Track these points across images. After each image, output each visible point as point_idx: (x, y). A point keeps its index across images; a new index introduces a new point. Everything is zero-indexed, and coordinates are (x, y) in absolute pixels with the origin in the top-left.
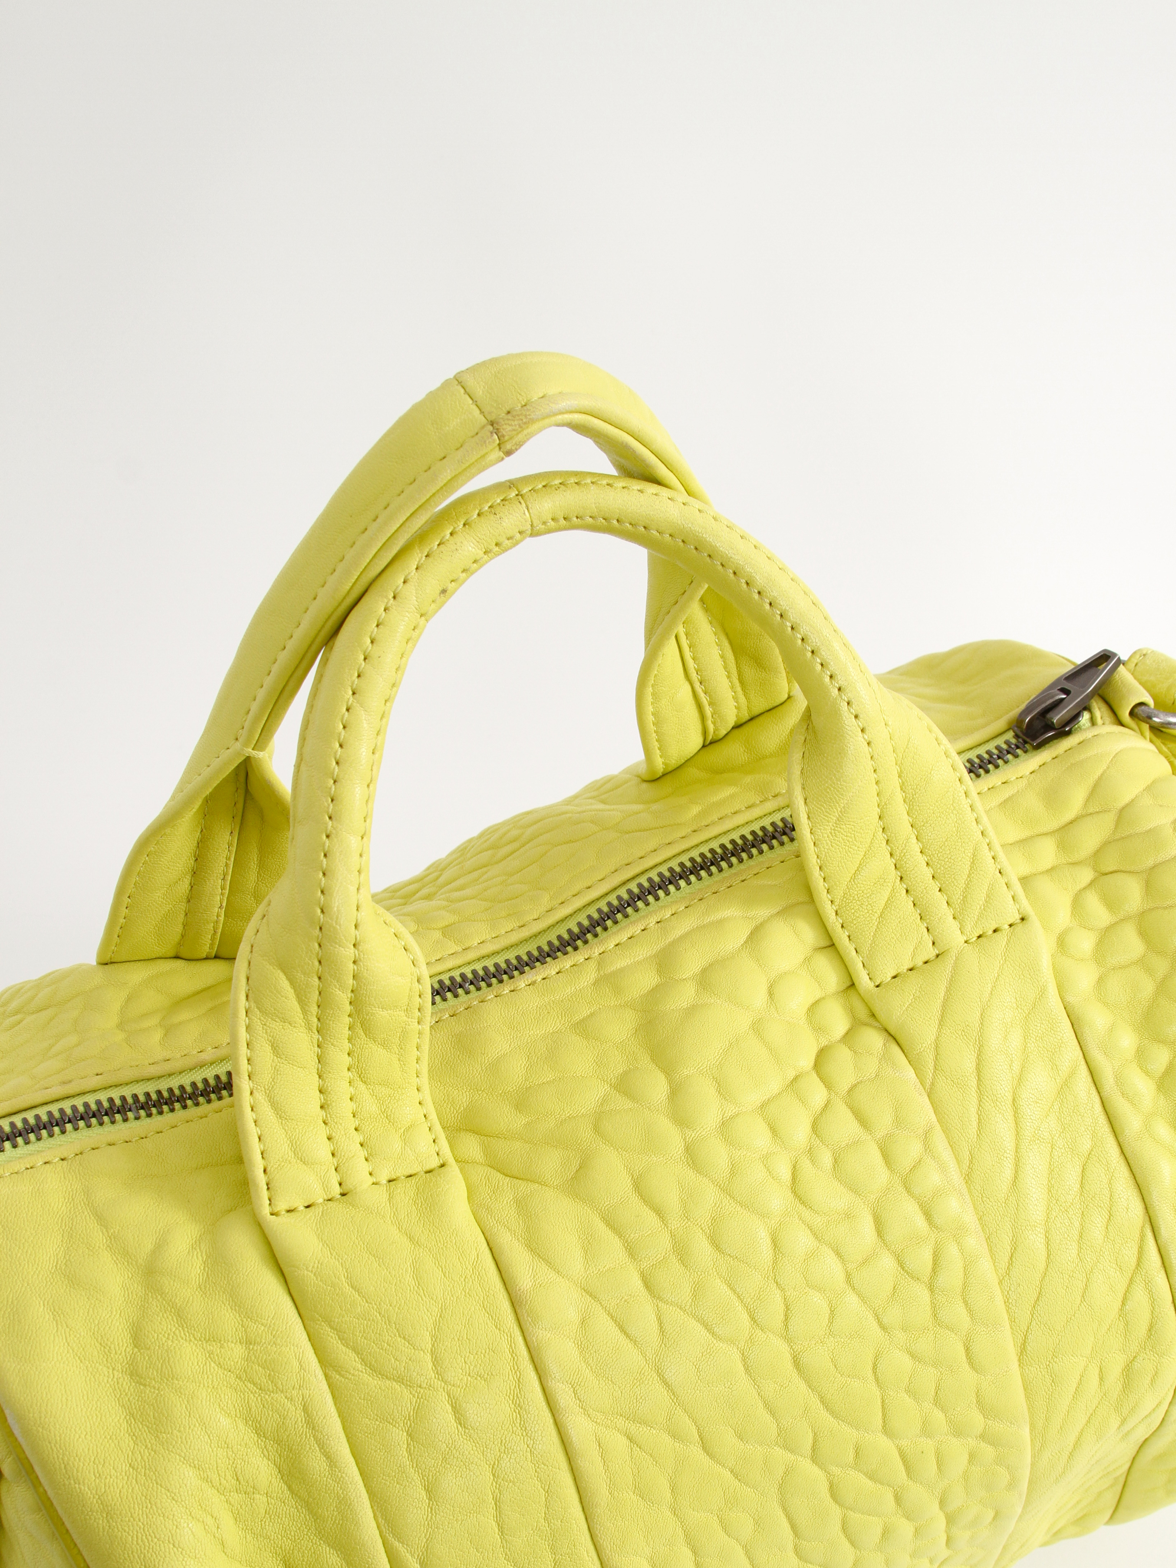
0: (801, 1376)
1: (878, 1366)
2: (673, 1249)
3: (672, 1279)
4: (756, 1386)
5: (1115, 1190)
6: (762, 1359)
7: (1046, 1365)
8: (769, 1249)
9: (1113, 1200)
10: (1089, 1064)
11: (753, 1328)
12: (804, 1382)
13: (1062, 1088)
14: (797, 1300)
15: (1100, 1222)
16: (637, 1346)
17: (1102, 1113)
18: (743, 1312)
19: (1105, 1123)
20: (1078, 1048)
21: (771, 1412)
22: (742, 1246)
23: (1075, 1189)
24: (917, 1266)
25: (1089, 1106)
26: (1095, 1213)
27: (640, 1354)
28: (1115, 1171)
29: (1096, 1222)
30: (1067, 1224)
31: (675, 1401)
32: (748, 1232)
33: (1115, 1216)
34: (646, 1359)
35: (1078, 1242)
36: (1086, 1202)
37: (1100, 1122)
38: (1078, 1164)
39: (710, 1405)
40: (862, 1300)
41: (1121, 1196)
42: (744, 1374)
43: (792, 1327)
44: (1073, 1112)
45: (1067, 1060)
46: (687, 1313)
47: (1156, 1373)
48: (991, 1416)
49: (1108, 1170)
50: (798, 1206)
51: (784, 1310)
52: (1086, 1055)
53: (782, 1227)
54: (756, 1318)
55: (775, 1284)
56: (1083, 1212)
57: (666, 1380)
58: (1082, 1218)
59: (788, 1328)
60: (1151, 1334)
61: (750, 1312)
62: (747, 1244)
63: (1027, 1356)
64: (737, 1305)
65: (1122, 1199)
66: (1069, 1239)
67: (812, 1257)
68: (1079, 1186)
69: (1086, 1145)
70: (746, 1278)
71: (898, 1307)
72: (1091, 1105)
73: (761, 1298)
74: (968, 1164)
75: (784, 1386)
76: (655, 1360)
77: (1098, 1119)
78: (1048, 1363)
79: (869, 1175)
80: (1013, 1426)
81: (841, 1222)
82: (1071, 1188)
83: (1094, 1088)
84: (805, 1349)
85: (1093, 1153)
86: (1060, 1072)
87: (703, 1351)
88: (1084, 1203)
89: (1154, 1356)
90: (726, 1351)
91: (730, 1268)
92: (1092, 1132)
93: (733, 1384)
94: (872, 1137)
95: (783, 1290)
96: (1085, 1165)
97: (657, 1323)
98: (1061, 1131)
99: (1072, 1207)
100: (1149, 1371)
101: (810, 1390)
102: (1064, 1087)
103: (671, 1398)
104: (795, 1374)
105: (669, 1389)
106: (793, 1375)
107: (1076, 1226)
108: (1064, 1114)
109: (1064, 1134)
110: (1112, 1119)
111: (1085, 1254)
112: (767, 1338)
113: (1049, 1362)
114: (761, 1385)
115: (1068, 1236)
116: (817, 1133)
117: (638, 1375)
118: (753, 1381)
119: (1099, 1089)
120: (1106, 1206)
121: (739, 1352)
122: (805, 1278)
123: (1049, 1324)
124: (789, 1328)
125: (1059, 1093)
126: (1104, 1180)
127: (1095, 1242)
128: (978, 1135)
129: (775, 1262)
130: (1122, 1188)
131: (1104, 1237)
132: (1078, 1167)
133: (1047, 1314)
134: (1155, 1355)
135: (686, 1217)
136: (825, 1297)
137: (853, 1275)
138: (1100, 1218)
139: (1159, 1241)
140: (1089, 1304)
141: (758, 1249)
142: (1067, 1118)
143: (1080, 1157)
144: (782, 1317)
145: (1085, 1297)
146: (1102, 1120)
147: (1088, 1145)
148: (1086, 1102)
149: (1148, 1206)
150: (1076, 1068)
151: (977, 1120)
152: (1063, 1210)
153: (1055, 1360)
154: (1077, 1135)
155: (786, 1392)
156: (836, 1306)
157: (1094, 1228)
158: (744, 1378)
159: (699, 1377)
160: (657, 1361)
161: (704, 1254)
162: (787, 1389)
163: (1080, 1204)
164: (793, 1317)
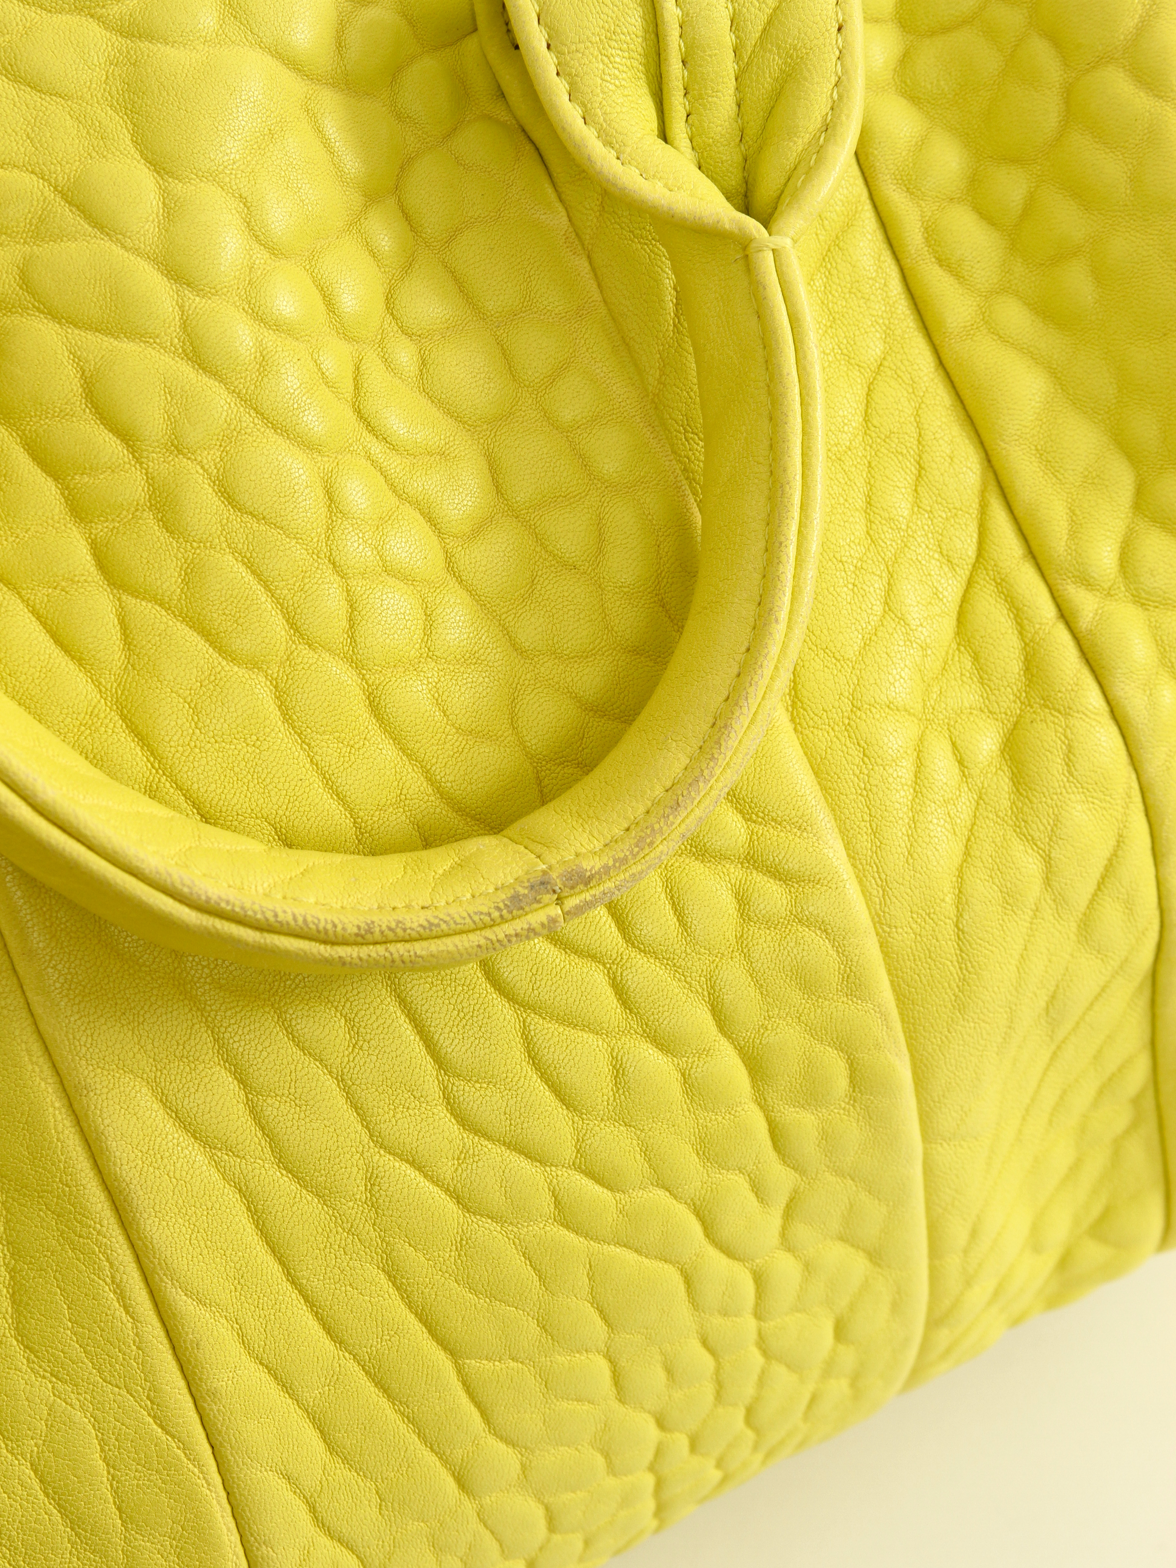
0: (386, 730)
1: (520, 714)
2: (150, 502)
3: (145, 554)
4: (305, 746)
5: (926, 426)
6: (311, 695)
7: (844, 724)
8: (321, 505)
9: (924, 443)
10: (880, 209)
11: (294, 642)
12: (391, 741)
13: (829, 250)
14: (368, 592)
15: (902, 480)
16: (84, 668)
17: (903, 297)
18: (273, 613)
19: (908, 312)
20: (860, 181)
21: (337, 795)
22: (274, 499)
23: (854, 424)
24: (569, 543)
25: (880, 283)
26: (893, 463)
27: (89, 680)
28: (927, 395)
29: (896, 479)
30: (841, 480)
31: (157, 765)
32: (285, 474)
33: (928, 469)
34: (100, 691)
35: (866, 512)
36: (874, 446)
37: (900, 312)
38: (859, 381)
39: (223, 777)
40: (477, 601)
41: (937, 436)
42: (280, 723)
43: (363, 639)
44: (850, 292)
45: (838, 203)
46: (173, 612)
47: (1070, 748)
48: (757, 815)
49: (913, 393)
50: (364, 434)
51: (347, 611)
52: (874, 193)
53: (341, 468)
54: (299, 624)
55: (331, 566)
56: (869, 463)
57: (136, 727)
58: (869, 472)
59: (355, 641)
60: (1032, 676)
61: (288, 613)
62: (282, 495)
63: (805, 710)
64: (263, 599)
65: (941, 442)
66: (847, 505)
67: (390, 522)
68: (861, 420)
69: (873, 349)
70: (280, 553)
71: (542, 613)
72: (883, 281)
73: (305, 590)
74: (657, 376)
75: (357, 746)
76: (116, 692)
77: (896, 305)
78: (846, 721)
79: (481, 389)
80: (805, 834)
81: (433, 466)
82: (846, 421)
83: (889, 253)
84: (387, 680)
85: (886, 363)
86: (826, 222)
87: (203, 677)
88: (871, 447)
89: (1053, 716)
90: (244, 680)
91: (251, 536)
92: (884, 328)
93: (261, 739)
94: (487, 323)
95: (343, 576)
96: (872, 383)
97: (118, 628)
98: (829, 324)
99: (849, 453)
100: (1052, 744)
101: (404, 758)
102: (832, 249)
103: (148, 761)
104: (373, 725)
105: (144, 744)
106: (370, 727)
107: (859, 485)
108: (833, 296)
109: (834, 331)
110: (921, 306)
111: (880, 531)
112: (318, 659)
113: (849, 719)
114: (313, 744)
115: (846, 500)
116: (395, 313)
117: (88, 717)
118: (299, 736)
119: (897, 253)
120: (912, 453)
121: (268, 683)
122: (381, 557)
123: (833, 649)
124: (358, 640)
125: (824, 259)
126: (906, 410)
127: (895, 512)
128: (675, 325)
129: (330, 528)
130: (939, 424)
131: (913, 506)
132: (859, 387)
133: (825, 631)
134: (1053, 712)
135: (176, 447)
136: (415, 592)
137: (457, 556)
138: (903, 473)
139: (1016, 512)
140: (900, 615)
141: (301, 505)
142: (839, 303)
143: (863, 371)
144: (345, 624)
145: (891, 604)
146: (903, 307)
147: (877, 350)
148: (874, 275)
149: (990, 453)
150: (854, 216)
151: (675, 301)
152: (834, 457)
153: (858, 713)
154: (857, 333)
155: (361, 757)
156: (434, 607)
157: (891, 488)
158: (282, 729)
159: (196, 723)
160: (120, 693)
161: (204, 511)
162: (361, 752)
163: (865, 449)
164: (364, 622)
